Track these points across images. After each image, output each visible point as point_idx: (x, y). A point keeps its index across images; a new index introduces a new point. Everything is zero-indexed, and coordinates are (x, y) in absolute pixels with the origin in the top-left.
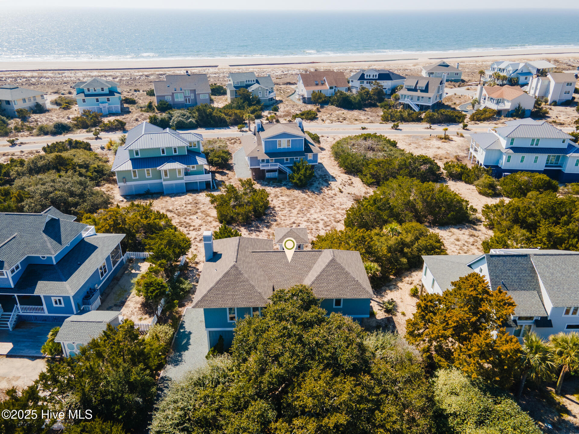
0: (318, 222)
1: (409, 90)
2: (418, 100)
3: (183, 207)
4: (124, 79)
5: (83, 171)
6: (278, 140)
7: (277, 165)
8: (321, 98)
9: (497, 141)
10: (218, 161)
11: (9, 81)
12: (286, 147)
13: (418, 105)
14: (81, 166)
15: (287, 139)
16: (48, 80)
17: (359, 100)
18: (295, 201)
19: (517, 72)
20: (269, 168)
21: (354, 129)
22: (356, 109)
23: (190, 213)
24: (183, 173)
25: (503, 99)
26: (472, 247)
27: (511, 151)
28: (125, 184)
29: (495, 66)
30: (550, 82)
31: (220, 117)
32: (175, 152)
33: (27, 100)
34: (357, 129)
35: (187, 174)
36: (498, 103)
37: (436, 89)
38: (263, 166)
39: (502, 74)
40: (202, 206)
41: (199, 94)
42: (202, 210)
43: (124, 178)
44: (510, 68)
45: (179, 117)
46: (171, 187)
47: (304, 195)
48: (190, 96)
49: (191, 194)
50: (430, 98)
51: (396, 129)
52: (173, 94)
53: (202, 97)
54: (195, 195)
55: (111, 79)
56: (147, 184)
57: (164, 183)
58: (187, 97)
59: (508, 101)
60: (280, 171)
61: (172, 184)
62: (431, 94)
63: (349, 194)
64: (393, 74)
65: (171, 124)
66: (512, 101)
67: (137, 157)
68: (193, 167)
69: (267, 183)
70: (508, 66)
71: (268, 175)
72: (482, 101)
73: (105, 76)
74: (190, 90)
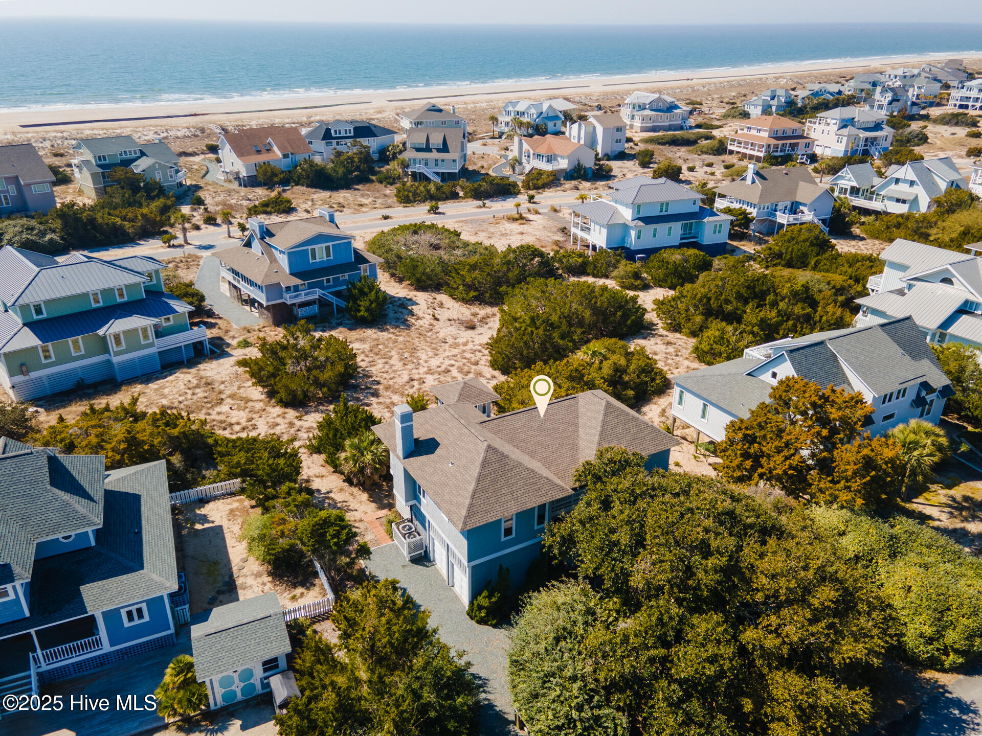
1: (418, 150)
2: (437, 165)
6: (310, 247)
7: (315, 292)
8: (276, 175)
9: (615, 212)
12: (325, 259)
13: (437, 174)
15: (324, 245)
17: (343, 172)
19: (543, 115)
20: (303, 299)
21: (371, 220)
22: (343, 189)
23: (209, 402)
24: (151, 333)
25: (555, 155)
26: (678, 359)
27: (640, 223)
28: (27, 378)
29: (510, 108)
30: (594, 127)
31: (114, 224)
34: (376, 220)
35: (159, 333)
36: (549, 160)
37: (459, 145)
38: (289, 298)
39: (525, 119)
40: (222, 387)
41: (29, 185)
42: (228, 392)
43: (22, 365)
44: (533, 111)
46: (130, 365)
47: (385, 335)
48: (7, 191)
49: (185, 370)
50: (454, 161)
51: (436, 213)
53: (36, 190)
54: (193, 371)
56: (75, 369)
57: (116, 360)
58: (3, 192)
59: (562, 157)
60: (321, 302)
61: (133, 360)
62: (454, 154)
63: (450, 320)
64: (375, 126)
66: (568, 157)
67: (40, 317)
68: (169, 320)
70: (529, 107)
71: (301, 312)
72: (524, 160)
74: (5, 178)
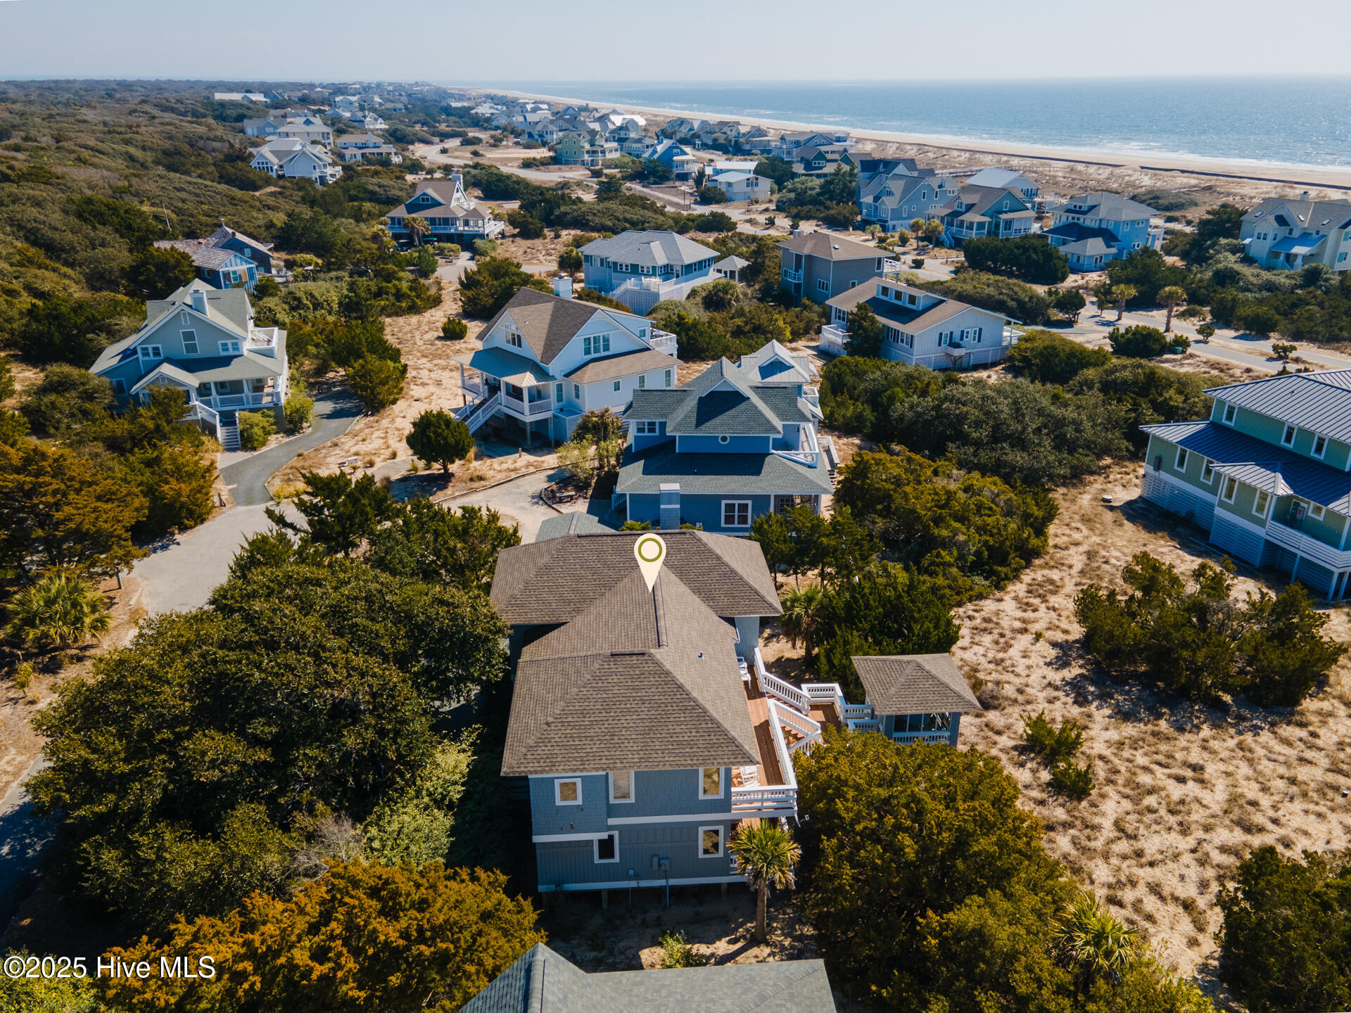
24: (1271, 506)
28: (1157, 474)
32: (1319, 449)
35: (1291, 519)
43: (1160, 458)
46: (1228, 528)
56: (1194, 497)
57: (1218, 511)
61: (1235, 526)
67: (1224, 421)
68: (1318, 510)
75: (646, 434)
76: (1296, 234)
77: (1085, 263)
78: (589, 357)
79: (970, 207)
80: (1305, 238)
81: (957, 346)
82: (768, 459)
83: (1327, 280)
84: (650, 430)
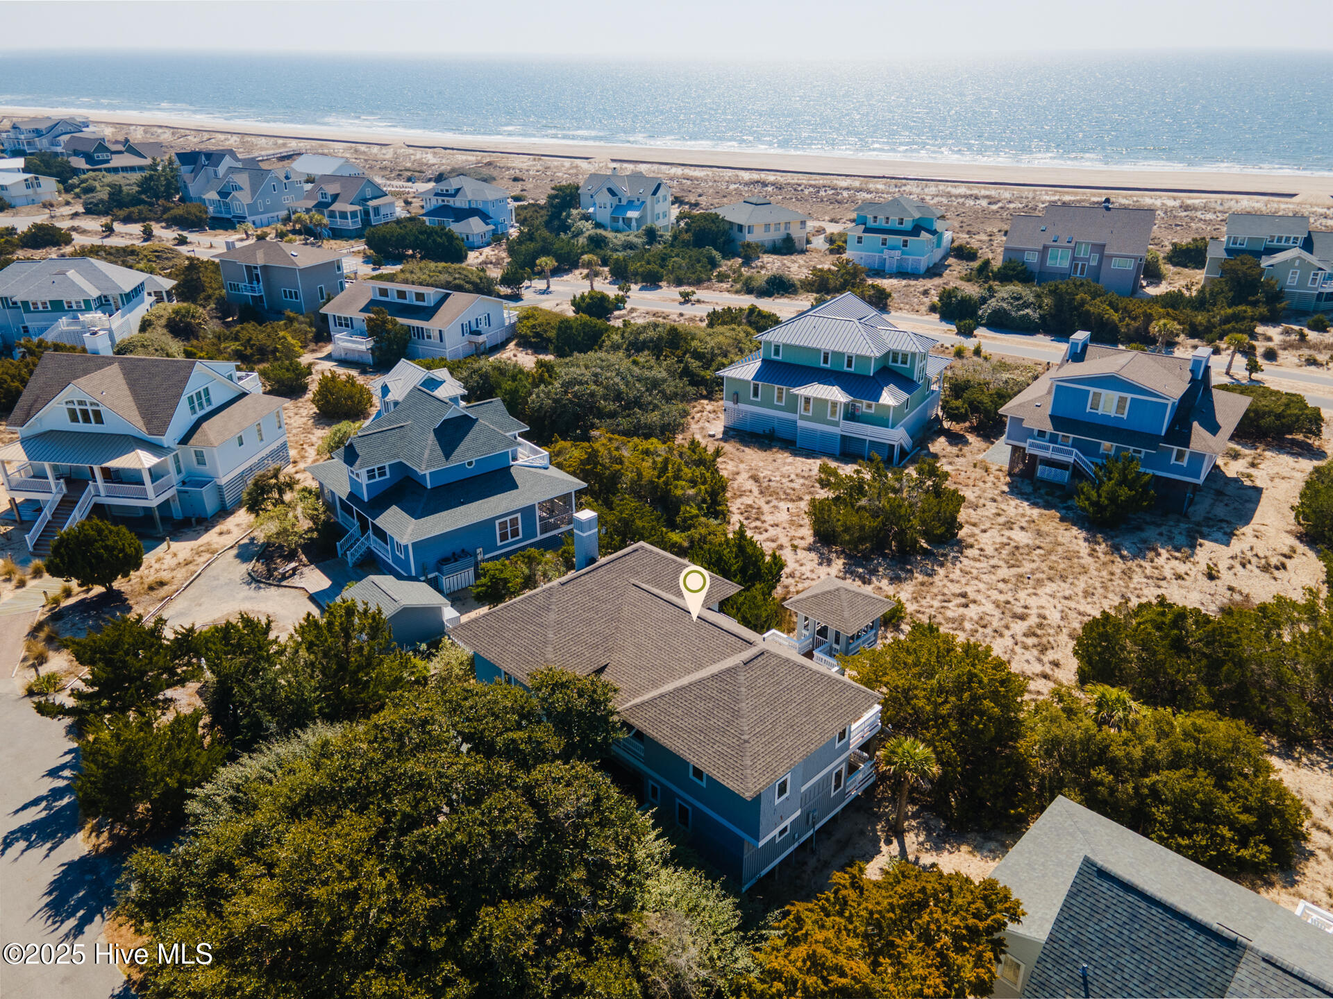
0: (1022, 618)
3: (784, 480)
4: (1012, 206)
5: (695, 364)
6: (1092, 390)
7: (1070, 453)
10: (957, 408)
11: (806, 192)
12: (1113, 414)
14: (697, 355)
15: (1117, 394)
16: (869, 196)
18: (1038, 551)
20: (1048, 454)
24: (840, 412)
28: (736, 407)
32: (850, 364)
33: (772, 228)
38: (1032, 445)
41: (1111, 257)
43: (737, 393)
45: (1003, 299)
46: (811, 434)
48: (1088, 260)
52: (1046, 248)
53: (1116, 264)
55: (984, 203)
56: (772, 417)
57: (801, 423)
58: (1082, 259)
60: (1077, 472)
61: (814, 431)
63: (1230, 588)
65: (980, 312)
67: (775, 357)
68: (869, 406)
69: (1029, 489)
71: (1041, 470)
73: (977, 198)
75: (377, 479)
76: (624, 202)
77: (477, 241)
78: (196, 417)
79: (335, 197)
80: (631, 204)
81: (479, 333)
82: (512, 470)
83: (661, 236)
84: (380, 475)
